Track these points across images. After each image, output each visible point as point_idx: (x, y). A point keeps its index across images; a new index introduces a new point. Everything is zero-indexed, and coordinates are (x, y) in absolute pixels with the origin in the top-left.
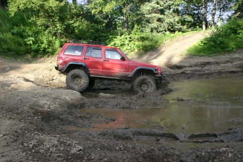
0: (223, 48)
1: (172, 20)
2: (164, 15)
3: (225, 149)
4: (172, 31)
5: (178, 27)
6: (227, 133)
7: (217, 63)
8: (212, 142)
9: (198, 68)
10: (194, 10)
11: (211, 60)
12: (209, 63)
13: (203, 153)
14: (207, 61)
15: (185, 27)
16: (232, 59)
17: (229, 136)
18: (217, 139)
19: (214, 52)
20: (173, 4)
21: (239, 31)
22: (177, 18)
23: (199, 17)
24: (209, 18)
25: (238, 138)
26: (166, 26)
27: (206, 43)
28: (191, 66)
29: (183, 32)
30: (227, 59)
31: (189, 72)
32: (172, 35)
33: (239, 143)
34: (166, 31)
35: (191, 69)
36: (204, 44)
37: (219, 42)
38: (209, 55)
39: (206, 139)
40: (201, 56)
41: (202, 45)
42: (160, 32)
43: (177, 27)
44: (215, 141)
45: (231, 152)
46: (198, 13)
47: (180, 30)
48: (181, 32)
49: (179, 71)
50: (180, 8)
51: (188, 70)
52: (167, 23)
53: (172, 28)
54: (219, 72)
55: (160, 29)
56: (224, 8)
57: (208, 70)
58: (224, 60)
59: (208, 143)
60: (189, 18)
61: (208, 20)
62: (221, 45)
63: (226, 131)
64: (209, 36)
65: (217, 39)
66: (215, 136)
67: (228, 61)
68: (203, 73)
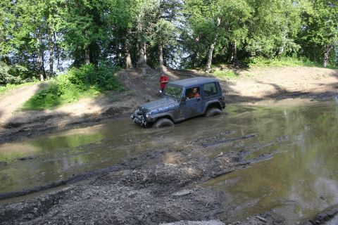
4: (2, 83)
5: (9, 78)
7: (60, 116)
9: (39, 124)
10: (29, 58)
12: (50, 117)
14: (48, 114)
15: (19, 78)
16: (74, 110)
19: (55, 105)
22: (7, 68)
27: (45, 96)
28: (30, 123)
29: (16, 84)
31: (29, 129)
32: (3, 88)
35: (30, 126)
36: (43, 96)
38: (50, 108)
40: (41, 110)
41: (41, 97)
43: (7, 78)
46: (33, 62)
47: (12, 82)
48: (14, 85)
49: (17, 130)
50: (10, 56)
51: (28, 127)
53: (2, 79)
56: (63, 57)
57: (50, 124)
60: (23, 69)
61: (46, 69)
67: (71, 113)
68: (44, 128)
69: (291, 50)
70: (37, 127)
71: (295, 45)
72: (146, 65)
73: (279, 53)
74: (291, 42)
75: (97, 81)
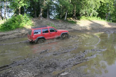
0: (10, 28)
3: (11, 71)
6: (13, 64)
7: (8, 35)
8: (6, 69)
11: (5, 33)
12: (4, 35)
13: (1, 75)
14: (3, 34)
16: (14, 33)
17: (13, 65)
18: (9, 67)
19: (6, 30)
21: (16, 21)
24: (3, 15)
25: (17, 65)
27: (2, 26)
30: (12, 33)
33: (17, 66)
36: (1, 26)
39: (4, 68)
40: (0, 32)
44: (8, 68)
45: (14, 71)
54: (9, 38)
56: (10, 12)
57: (4, 38)
58: (11, 33)
59: (4, 70)
61: (3, 16)
62: (9, 27)
63: (12, 63)
64: (3, 23)
65: (7, 24)
66: (8, 66)
67: (12, 34)
68: (2, 40)
69: (95, 14)
71: (96, 13)
72: (42, 17)
73: (90, 15)
74: (95, 11)
75: (23, 22)
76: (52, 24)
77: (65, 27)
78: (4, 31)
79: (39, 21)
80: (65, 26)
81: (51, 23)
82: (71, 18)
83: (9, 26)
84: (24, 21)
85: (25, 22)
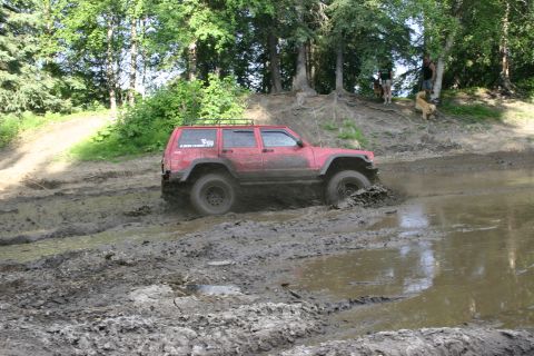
0: (139, 145)
1: (37, 87)
2: (20, 73)
4: (39, 110)
5: (52, 102)
7: (128, 174)
9: (90, 185)
10: (93, 64)
11: (116, 168)
12: (112, 175)
14: (109, 170)
15: (68, 103)
16: (156, 166)
19: (124, 154)
20: (39, 51)
21: (167, 113)
22: (51, 82)
23: (102, 81)
26: (25, 99)
27: (108, 136)
28: (76, 182)
29: (64, 113)
30: (148, 167)
31: (72, 192)
32: (38, 119)
34: (23, 110)
35: (76, 186)
36: (105, 136)
37: (132, 134)
38: (113, 159)
40: (97, 161)
41: (101, 138)
42: (10, 111)
43: (48, 102)
46: (101, 73)
47: (56, 109)
48: (58, 114)
49: (52, 192)
50: (57, 60)
51: (71, 189)
52: (26, 93)
53: (38, 103)
54: (130, 189)
55: (10, 106)
57: (108, 187)
58: (141, 168)
60: (78, 84)
61: (123, 88)
62: (136, 139)
64: (112, 122)
65: (128, 127)
67: (149, 170)
68: (98, 192)
70: (86, 189)
75: (204, 114)
76: (348, 125)
77: (423, 139)
78: (116, 159)
79: (288, 108)
80: (424, 132)
81: (345, 122)
82: (481, 91)
83: (136, 135)
84: (207, 110)
85: (211, 113)
